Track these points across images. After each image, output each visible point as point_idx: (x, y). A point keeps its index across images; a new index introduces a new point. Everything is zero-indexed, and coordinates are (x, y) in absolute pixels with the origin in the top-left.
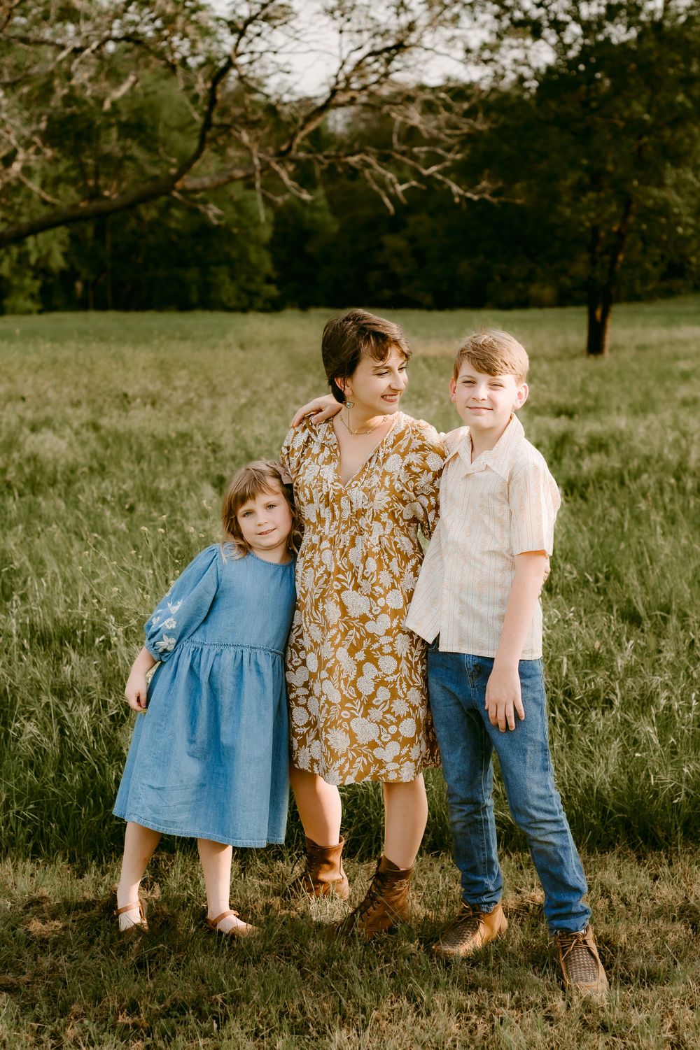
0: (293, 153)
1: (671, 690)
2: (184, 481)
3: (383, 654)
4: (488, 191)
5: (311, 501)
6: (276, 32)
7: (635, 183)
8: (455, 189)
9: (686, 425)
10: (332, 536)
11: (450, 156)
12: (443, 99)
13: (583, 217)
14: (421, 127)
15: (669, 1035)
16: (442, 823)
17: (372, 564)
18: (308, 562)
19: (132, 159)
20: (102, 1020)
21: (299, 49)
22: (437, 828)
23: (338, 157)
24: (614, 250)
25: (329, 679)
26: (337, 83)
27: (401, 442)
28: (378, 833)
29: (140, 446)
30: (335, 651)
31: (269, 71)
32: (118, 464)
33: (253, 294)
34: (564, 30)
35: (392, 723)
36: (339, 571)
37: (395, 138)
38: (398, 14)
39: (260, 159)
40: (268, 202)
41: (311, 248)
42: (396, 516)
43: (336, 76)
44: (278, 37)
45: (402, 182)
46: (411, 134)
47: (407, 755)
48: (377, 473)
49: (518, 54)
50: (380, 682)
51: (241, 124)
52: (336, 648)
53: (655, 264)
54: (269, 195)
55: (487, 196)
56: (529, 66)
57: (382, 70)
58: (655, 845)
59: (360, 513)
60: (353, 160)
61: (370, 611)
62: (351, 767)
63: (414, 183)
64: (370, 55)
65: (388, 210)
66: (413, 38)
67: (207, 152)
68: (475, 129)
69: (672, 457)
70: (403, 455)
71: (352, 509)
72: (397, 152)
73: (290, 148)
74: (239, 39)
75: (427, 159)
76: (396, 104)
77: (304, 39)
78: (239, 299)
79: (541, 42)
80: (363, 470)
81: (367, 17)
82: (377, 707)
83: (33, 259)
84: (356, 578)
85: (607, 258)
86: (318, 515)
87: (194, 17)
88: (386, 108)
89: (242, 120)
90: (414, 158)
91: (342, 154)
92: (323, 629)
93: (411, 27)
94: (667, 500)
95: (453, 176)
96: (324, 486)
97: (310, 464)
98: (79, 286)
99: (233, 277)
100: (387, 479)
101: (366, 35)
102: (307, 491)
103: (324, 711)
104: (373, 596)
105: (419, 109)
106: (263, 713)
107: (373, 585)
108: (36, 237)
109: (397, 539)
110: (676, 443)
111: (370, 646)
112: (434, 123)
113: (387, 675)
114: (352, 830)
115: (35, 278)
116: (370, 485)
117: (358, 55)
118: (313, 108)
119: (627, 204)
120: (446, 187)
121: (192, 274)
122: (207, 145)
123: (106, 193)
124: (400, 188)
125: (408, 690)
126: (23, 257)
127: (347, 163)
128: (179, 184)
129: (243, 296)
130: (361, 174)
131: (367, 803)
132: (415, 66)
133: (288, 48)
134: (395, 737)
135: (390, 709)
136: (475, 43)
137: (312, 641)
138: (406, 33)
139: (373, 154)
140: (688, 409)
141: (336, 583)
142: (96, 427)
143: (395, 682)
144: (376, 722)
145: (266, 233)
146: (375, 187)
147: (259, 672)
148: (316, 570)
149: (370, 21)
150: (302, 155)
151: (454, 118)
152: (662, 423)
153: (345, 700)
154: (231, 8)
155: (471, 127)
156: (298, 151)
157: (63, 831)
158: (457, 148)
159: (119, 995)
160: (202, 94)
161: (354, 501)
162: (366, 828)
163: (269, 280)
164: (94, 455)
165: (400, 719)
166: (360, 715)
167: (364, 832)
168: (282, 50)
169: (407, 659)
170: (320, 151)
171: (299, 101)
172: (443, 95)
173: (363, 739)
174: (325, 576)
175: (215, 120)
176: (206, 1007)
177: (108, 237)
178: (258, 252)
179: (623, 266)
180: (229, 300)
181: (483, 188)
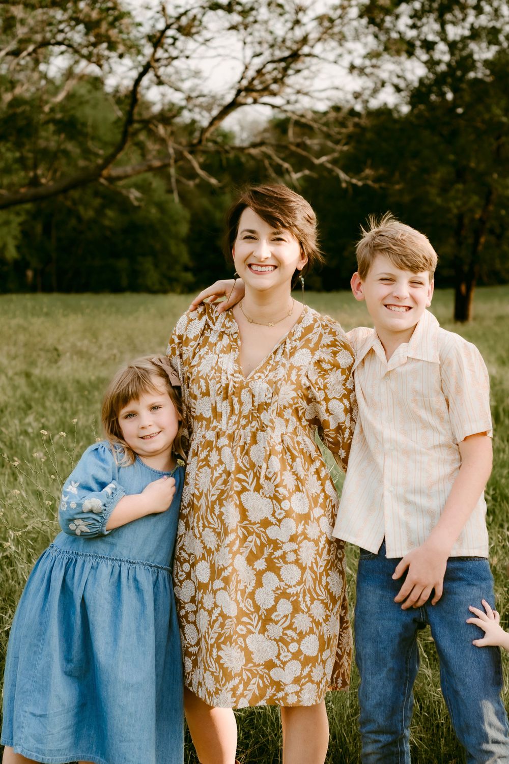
0: (203, 145)
3: (286, 562)
4: (371, 178)
5: (207, 394)
6: (189, 40)
7: (495, 176)
8: (342, 175)
10: (230, 432)
11: (339, 147)
13: (452, 205)
16: (343, 744)
17: (276, 463)
18: (203, 460)
19: (65, 152)
21: (208, 54)
22: (337, 750)
23: (242, 149)
24: (477, 234)
25: (224, 589)
27: (310, 336)
28: (276, 755)
29: (65, 389)
30: (233, 558)
33: (173, 280)
34: (433, 49)
35: (293, 640)
36: (239, 470)
37: (290, 132)
38: (293, 29)
39: (174, 149)
42: (300, 414)
43: (240, 82)
45: (296, 171)
47: (309, 675)
48: (284, 365)
50: (282, 594)
51: (158, 120)
52: (235, 554)
54: (183, 180)
55: (370, 183)
56: (404, 78)
57: (279, 76)
59: (262, 407)
60: (255, 151)
61: (273, 515)
62: (245, 689)
63: (307, 172)
64: (269, 62)
66: (306, 50)
67: (128, 145)
70: (313, 351)
71: (253, 402)
72: (292, 143)
73: (200, 141)
74: (156, 49)
75: (318, 150)
78: (160, 283)
79: (414, 58)
80: (268, 363)
81: (267, 30)
82: (277, 623)
84: (259, 478)
85: (471, 240)
86: (214, 409)
89: (160, 118)
90: (307, 149)
91: (245, 146)
92: (219, 534)
93: (305, 40)
95: (341, 165)
96: (224, 377)
97: (207, 353)
98: (30, 274)
99: (156, 266)
100: (294, 372)
101: (264, 46)
102: (202, 383)
103: (217, 625)
104: (276, 499)
106: (143, 633)
107: (276, 486)
109: (299, 439)
111: (272, 554)
112: (324, 121)
113: (290, 586)
114: (248, 752)
116: (275, 377)
118: (221, 108)
119: (487, 195)
120: (334, 174)
122: (129, 139)
123: (44, 181)
124: (295, 175)
125: (312, 603)
127: (250, 154)
128: (105, 173)
129: (165, 281)
130: (262, 165)
131: (265, 723)
134: (296, 655)
135: (291, 624)
137: (205, 548)
138: (300, 45)
139: (272, 146)
141: (236, 483)
142: (28, 375)
143: (297, 594)
144: (275, 640)
145: (184, 229)
146: (274, 176)
147: (138, 589)
148: (213, 469)
149: (268, 34)
150: (210, 146)
151: (341, 117)
153: (242, 613)
154: (152, 22)
155: (356, 125)
156: (206, 142)
158: (344, 141)
160: (125, 95)
161: (256, 394)
162: (263, 750)
164: (23, 396)
165: (302, 636)
166: (257, 631)
167: (261, 754)
168: (193, 55)
169: (311, 568)
173: (259, 658)
174: (224, 476)
175: (136, 117)
177: (53, 233)
178: (178, 245)
179: (484, 248)
180: (153, 284)
181: (366, 175)
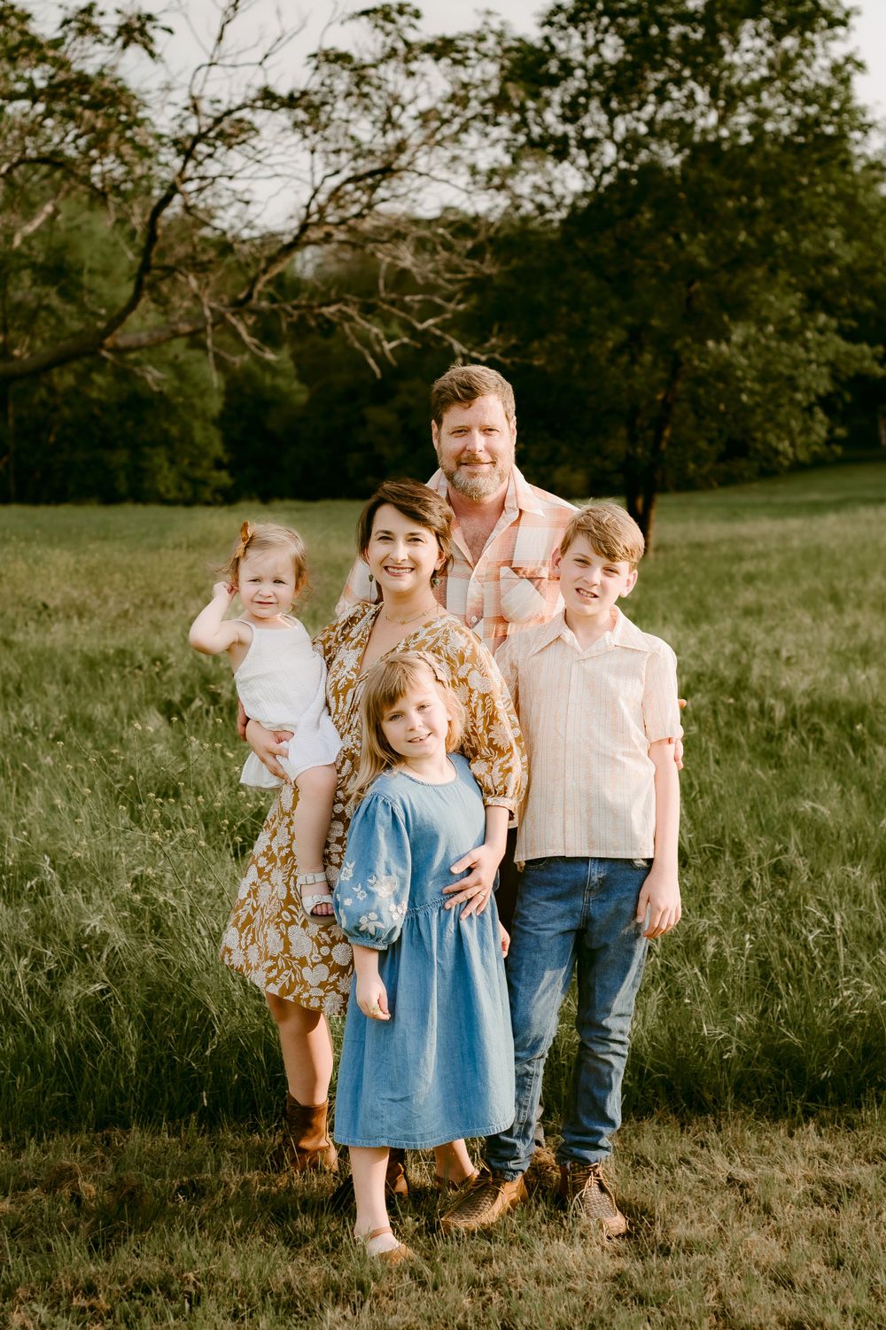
0: (254, 301)
1: (720, 934)
2: (123, 707)
4: (499, 350)
6: (232, 153)
7: (687, 339)
8: (458, 347)
9: (747, 635)
11: (451, 306)
12: (442, 236)
14: (414, 270)
15: (713, 1303)
19: (48, 308)
20: (54, 1303)
21: (261, 174)
23: (310, 307)
24: (659, 424)
26: (308, 216)
29: (66, 665)
31: (224, 202)
32: (38, 686)
33: (198, 483)
34: (595, 149)
37: (381, 283)
38: (385, 132)
39: (212, 310)
40: (221, 364)
41: (274, 423)
43: (308, 207)
44: (235, 159)
45: (390, 339)
46: (401, 279)
49: (537, 179)
51: (187, 266)
53: (711, 441)
54: (223, 353)
55: (497, 356)
56: (551, 194)
57: (365, 199)
58: (700, 1108)
60: (329, 311)
63: (406, 340)
64: (349, 181)
65: (373, 373)
66: (404, 159)
67: (145, 302)
68: (483, 274)
69: (730, 674)
72: (384, 301)
73: (250, 296)
74: (185, 162)
75: (420, 310)
76: (383, 242)
77: (266, 161)
78: (180, 489)
79: (566, 164)
81: (346, 134)
85: (651, 433)
87: (129, 134)
88: (370, 247)
89: (189, 261)
90: (406, 308)
91: (315, 303)
93: (401, 147)
94: (722, 723)
95: (455, 332)
99: (172, 462)
101: (344, 157)
105: (412, 249)
110: (734, 658)
112: (430, 266)
117: (334, 182)
118: (279, 246)
119: (675, 365)
120: (446, 344)
121: (120, 457)
122: (146, 293)
123: (16, 352)
124: (388, 346)
127: (322, 315)
128: (108, 341)
129: (186, 486)
130: (339, 329)
132: (405, 195)
133: (247, 173)
136: (484, 165)
138: (394, 155)
139: (354, 303)
140: (750, 619)
142: (7, 644)
145: (215, 405)
146: (357, 345)
149: (348, 140)
150: (264, 304)
151: (456, 260)
152: (719, 634)
154: (177, 122)
155: (477, 271)
156: (259, 299)
158: (459, 296)
159: (73, 1275)
160: (139, 229)
163: (219, 465)
164: (8, 676)
168: (239, 175)
170: (286, 300)
171: (262, 237)
172: (441, 231)
175: (154, 260)
176: (175, 1287)
177: (11, 409)
178: (205, 429)
179: (670, 444)
180: (168, 490)
181: (492, 346)
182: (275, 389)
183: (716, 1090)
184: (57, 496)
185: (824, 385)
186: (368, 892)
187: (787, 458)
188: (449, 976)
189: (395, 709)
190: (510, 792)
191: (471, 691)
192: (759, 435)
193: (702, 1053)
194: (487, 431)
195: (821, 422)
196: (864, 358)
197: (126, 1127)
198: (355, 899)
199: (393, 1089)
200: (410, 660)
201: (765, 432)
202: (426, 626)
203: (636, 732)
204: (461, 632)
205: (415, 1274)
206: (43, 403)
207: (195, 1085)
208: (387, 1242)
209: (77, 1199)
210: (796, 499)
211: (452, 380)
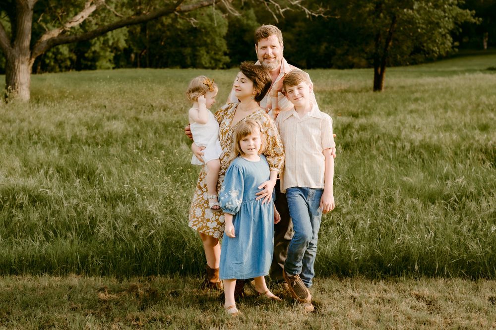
4: (322, 13)
8: (307, 11)
20: (126, 323)
24: (388, 40)
29: (157, 127)
32: (145, 134)
33: (217, 61)
41: (247, 37)
45: (282, 8)
53: (408, 47)
55: (322, 15)
58: (347, 275)
63: (288, 8)
65: (276, 20)
78: (210, 63)
83: (110, 43)
85: (384, 44)
95: (306, 6)
98: (133, 56)
99: (208, 53)
108: (112, 32)
115: (111, 52)
120: (303, 10)
121: (188, 51)
123: (144, 12)
124: (281, 11)
126: (106, 42)
128: (177, 8)
129: (213, 62)
130: (262, 4)
134: (217, 220)
140: (411, 114)
142: (137, 119)
144: (214, 213)
145: (224, 31)
146: (270, 11)
157: (114, 267)
159: (132, 315)
163: (225, 54)
164: (135, 130)
173: (206, 217)
176: (164, 319)
177: (147, 32)
178: (220, 40)
179: (391, 48)
180: (206, 64)
181: (320, 11)
182: (248, 25)
183: (353, 270)
184: (165, 65)
185: (451, 26)
186: (229, 195)
187: (437, 54)
188: (256, 223)
189: (246, 138)
190: (279, 167)
191: (268, 136)
192: (425, 44)
193: (350, 257)
194: (273, 47)
195: (449, 40)
196: (467, 15)
197: (156, 275)
198: (225, 197)
199: (237, 260)
200: (253, 122)
201: (428, 44)
202: (253, 113)
203: (318, 146)
204: (265, 116)
205: (240, 319)
206: (160, 30)
207: (180, 262)
208: (234, 310)
209: (137, 295)
210: (447, 69)
211: (261, 30)
